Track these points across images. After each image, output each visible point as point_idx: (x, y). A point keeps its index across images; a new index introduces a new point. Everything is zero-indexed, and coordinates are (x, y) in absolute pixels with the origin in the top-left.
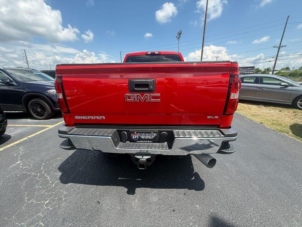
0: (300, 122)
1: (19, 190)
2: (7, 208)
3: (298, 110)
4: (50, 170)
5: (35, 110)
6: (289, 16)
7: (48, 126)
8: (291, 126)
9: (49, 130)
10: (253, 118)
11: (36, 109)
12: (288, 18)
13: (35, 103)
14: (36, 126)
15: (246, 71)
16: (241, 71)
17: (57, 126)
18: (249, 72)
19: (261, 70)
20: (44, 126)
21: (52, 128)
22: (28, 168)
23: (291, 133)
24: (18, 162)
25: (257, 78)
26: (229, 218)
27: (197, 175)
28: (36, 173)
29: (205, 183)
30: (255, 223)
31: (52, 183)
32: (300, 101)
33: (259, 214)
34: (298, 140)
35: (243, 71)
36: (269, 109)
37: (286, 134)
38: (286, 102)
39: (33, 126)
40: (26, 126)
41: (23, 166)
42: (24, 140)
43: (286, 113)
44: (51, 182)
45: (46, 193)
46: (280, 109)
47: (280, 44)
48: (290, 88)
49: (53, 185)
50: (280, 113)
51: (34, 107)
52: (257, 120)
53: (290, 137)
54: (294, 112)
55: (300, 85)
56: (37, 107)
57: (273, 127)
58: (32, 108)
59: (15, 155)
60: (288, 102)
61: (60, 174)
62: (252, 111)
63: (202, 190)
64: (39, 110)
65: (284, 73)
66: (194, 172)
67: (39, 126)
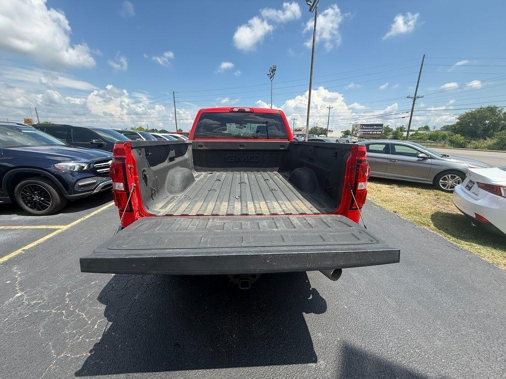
0: (443, 210)
1: (36, 340)
2: (23, 371)
3: (441, 192)
4: (84, 303)
5: (29, 198)
6: (424, 55)
7: (57, 227)
8: (432, 215)
9: (62, 234)
10: (384, 205)
11: (31, 196)
12: (424, 57)
13: (29, 186)
14: (33, 227)
15: (372, 130)
16: (365, 130)
17: (75, 225)
18: (375, 133)
19: (392, 129)
20: (50, 227)
21: (67, 230)
22: (40, 303)
23: (432, 226)
24: (17, 293)
25: (387, 145)
26: (361, 346)
27: (315, 292)
28: (59, 309)
29: (327, 303)
30: (392, 348)
31: (93, 323)
32: (443, 180)
33: (396, 337)
34: (441, 236)
35: (367, 130)
36: (404, 191)
37: (426, 228)
38: (426, 180)
39: (28, 227)
40: (13, 227)
41: (29, 300)
42: (17, 254)
43: (426, 196)
44: (90, 322)
45: (87, 340)
46: (419, 190)
47: (416, 94)
48: (429, 161)
49: (96, 327)
50: (418, 196)
51: (26, 192)
52: (390, 207)
53: (431, 231)
54: (436, 195)
55: (442, 157)
56: (33, 192)
57: (410, 218)
58: (22, 194)
59: (8, 282)
60: (428, 181)
61: (104, 307)
62: (383, 194)
63: (324, 312)
64: (36, 198)
65: (423, 134)
66: (311, 289)
67: (39, 227)
